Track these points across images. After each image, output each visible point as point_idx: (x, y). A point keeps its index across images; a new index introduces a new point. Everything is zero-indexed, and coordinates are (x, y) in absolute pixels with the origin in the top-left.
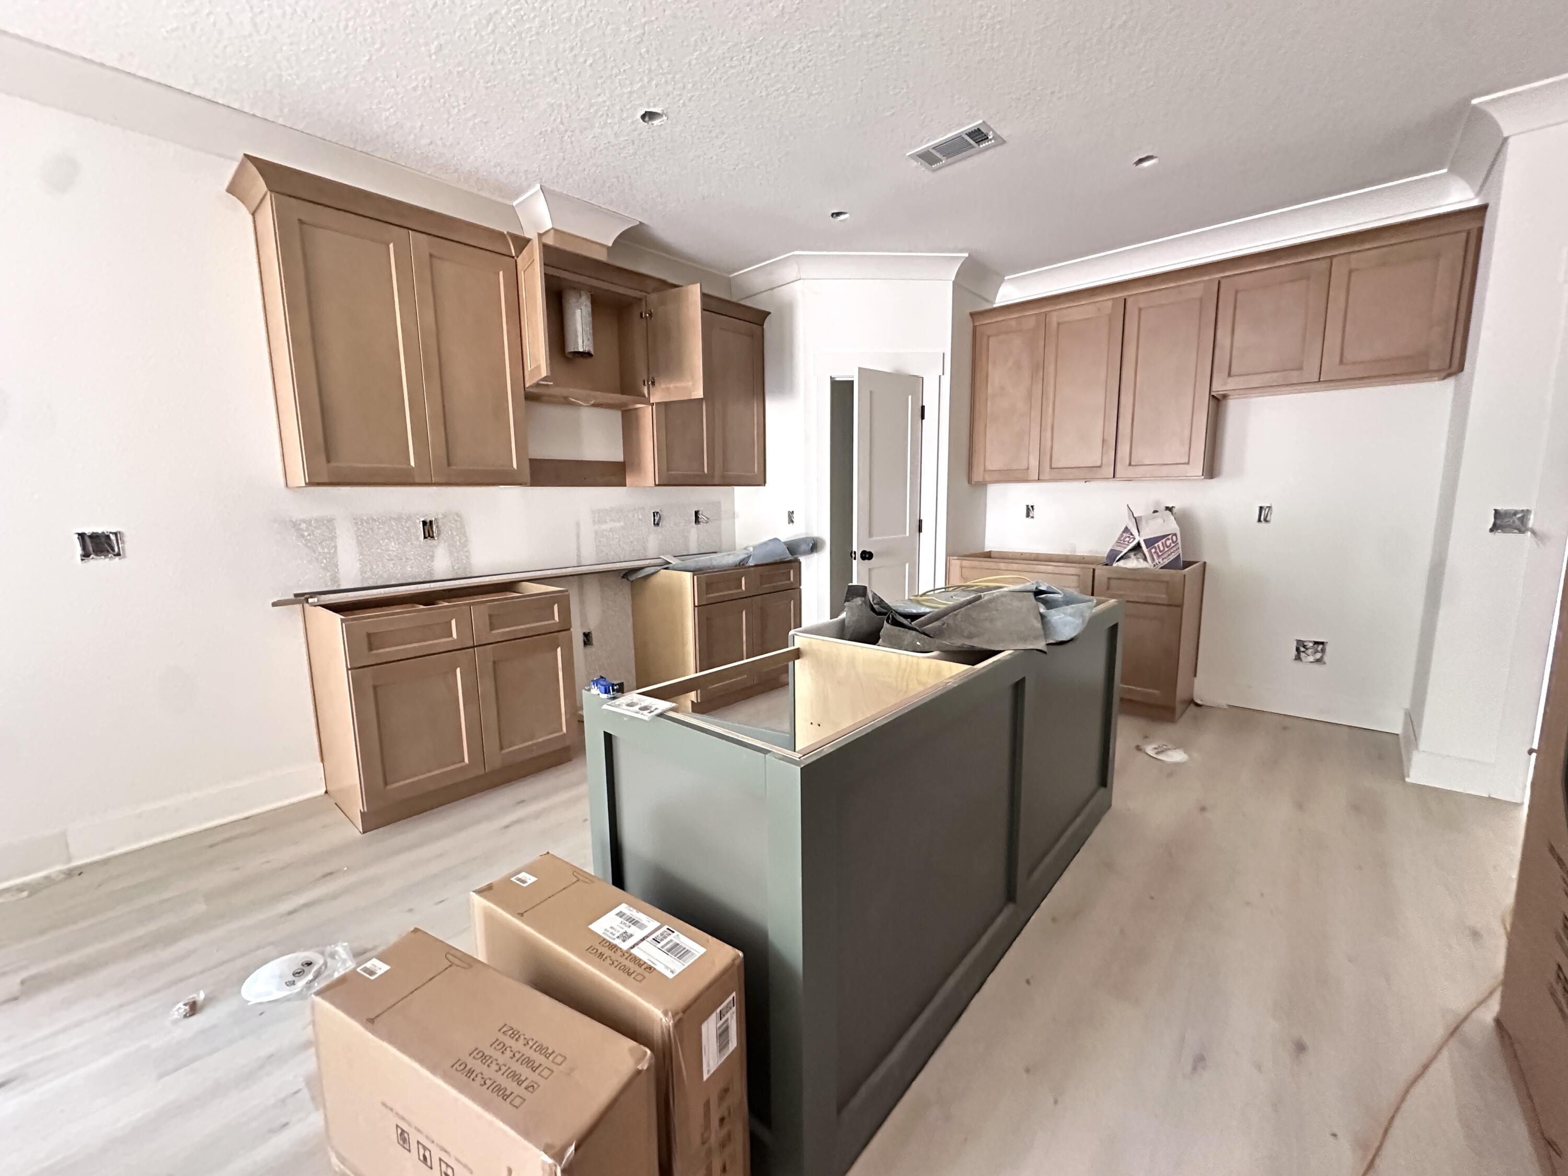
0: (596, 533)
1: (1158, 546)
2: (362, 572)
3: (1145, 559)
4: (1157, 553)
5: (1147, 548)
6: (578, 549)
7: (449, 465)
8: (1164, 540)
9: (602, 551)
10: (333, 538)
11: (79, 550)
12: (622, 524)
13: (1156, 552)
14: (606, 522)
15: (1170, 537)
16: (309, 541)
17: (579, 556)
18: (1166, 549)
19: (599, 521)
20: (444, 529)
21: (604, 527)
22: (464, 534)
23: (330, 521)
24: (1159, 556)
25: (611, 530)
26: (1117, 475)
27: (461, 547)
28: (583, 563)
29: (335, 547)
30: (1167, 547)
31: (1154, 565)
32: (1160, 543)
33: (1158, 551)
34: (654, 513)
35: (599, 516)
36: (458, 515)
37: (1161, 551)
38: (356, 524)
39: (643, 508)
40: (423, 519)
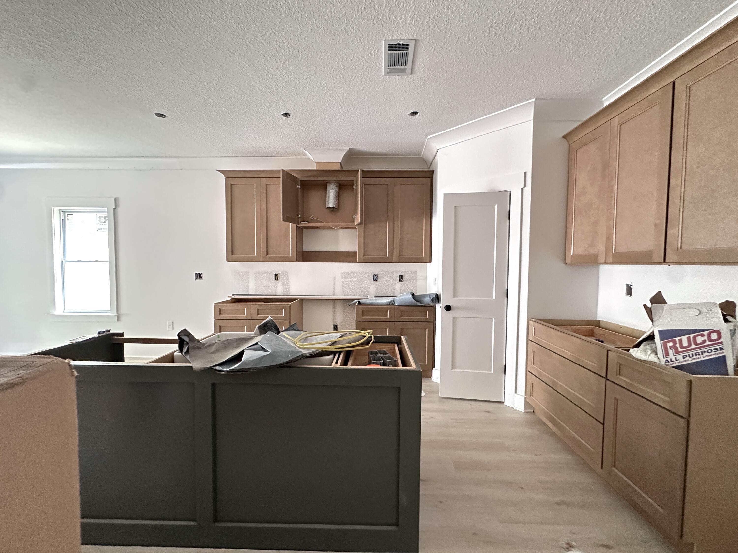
0: (343, 282)
1: (680, 341)
2: (256, 289)
3: (655, 352)
4: (676, 349)
5: (661, 340)
6: (334, 289)
7: (267, 254)
8: (692, 336)
9: (345, 291)
10: (248, 278)
11: (195, 277)
12: (356, 279)
13: (674, 347)
14: (348, 278)
15: (706, 333)
16: (242, 278)
17: (334, 292)
18: (693, 346)
19: (344, 277)
20: (281, 277)
21: (348, 280)
22: (288, 279)
23: (248, 272)
24: (677, 352)
25: (350, 281)
26: (667, 261)
27: (286, 284)
28: (336, 295)
29: (249, 281)
30: (696, 344)
31: (667, 361)
32: (684, 339)
33: (678, 345)
34: (374, 275)
35: (345, 275)
36: (287, 273)
37: (682, 347)
38: (255, 274)
39: (368, 273)
40: (274, 273)
